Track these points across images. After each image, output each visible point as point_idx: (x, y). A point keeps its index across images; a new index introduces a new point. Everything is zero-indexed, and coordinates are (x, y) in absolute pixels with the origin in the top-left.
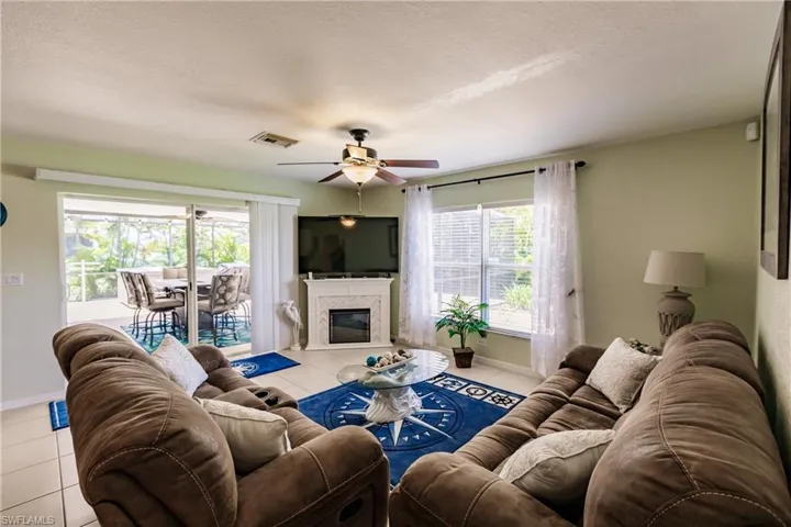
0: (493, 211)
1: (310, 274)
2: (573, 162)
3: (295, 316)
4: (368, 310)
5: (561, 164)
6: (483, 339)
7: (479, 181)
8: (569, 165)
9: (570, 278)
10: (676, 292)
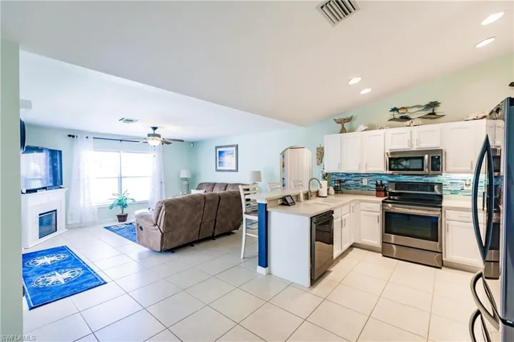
4: (56, 210)
9: (161, 179)
10: (186, 179)
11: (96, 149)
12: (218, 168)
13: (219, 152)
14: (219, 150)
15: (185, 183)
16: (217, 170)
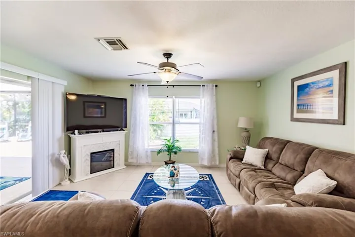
0: (180, 100)
1: (76, 132)
2: (215, 85)
3: (65, 161)
4: (113, 150)
5: (211, 85)
6: (176, 155)
7: (173, 86)
8: (213, 86)
9: (213, 127)
10: (246, 130)
11: (151, 95)
12: (296, 115)
13: (299, 87)
14: (297, 84)
15: (245, 134)
16: (293, 119)
